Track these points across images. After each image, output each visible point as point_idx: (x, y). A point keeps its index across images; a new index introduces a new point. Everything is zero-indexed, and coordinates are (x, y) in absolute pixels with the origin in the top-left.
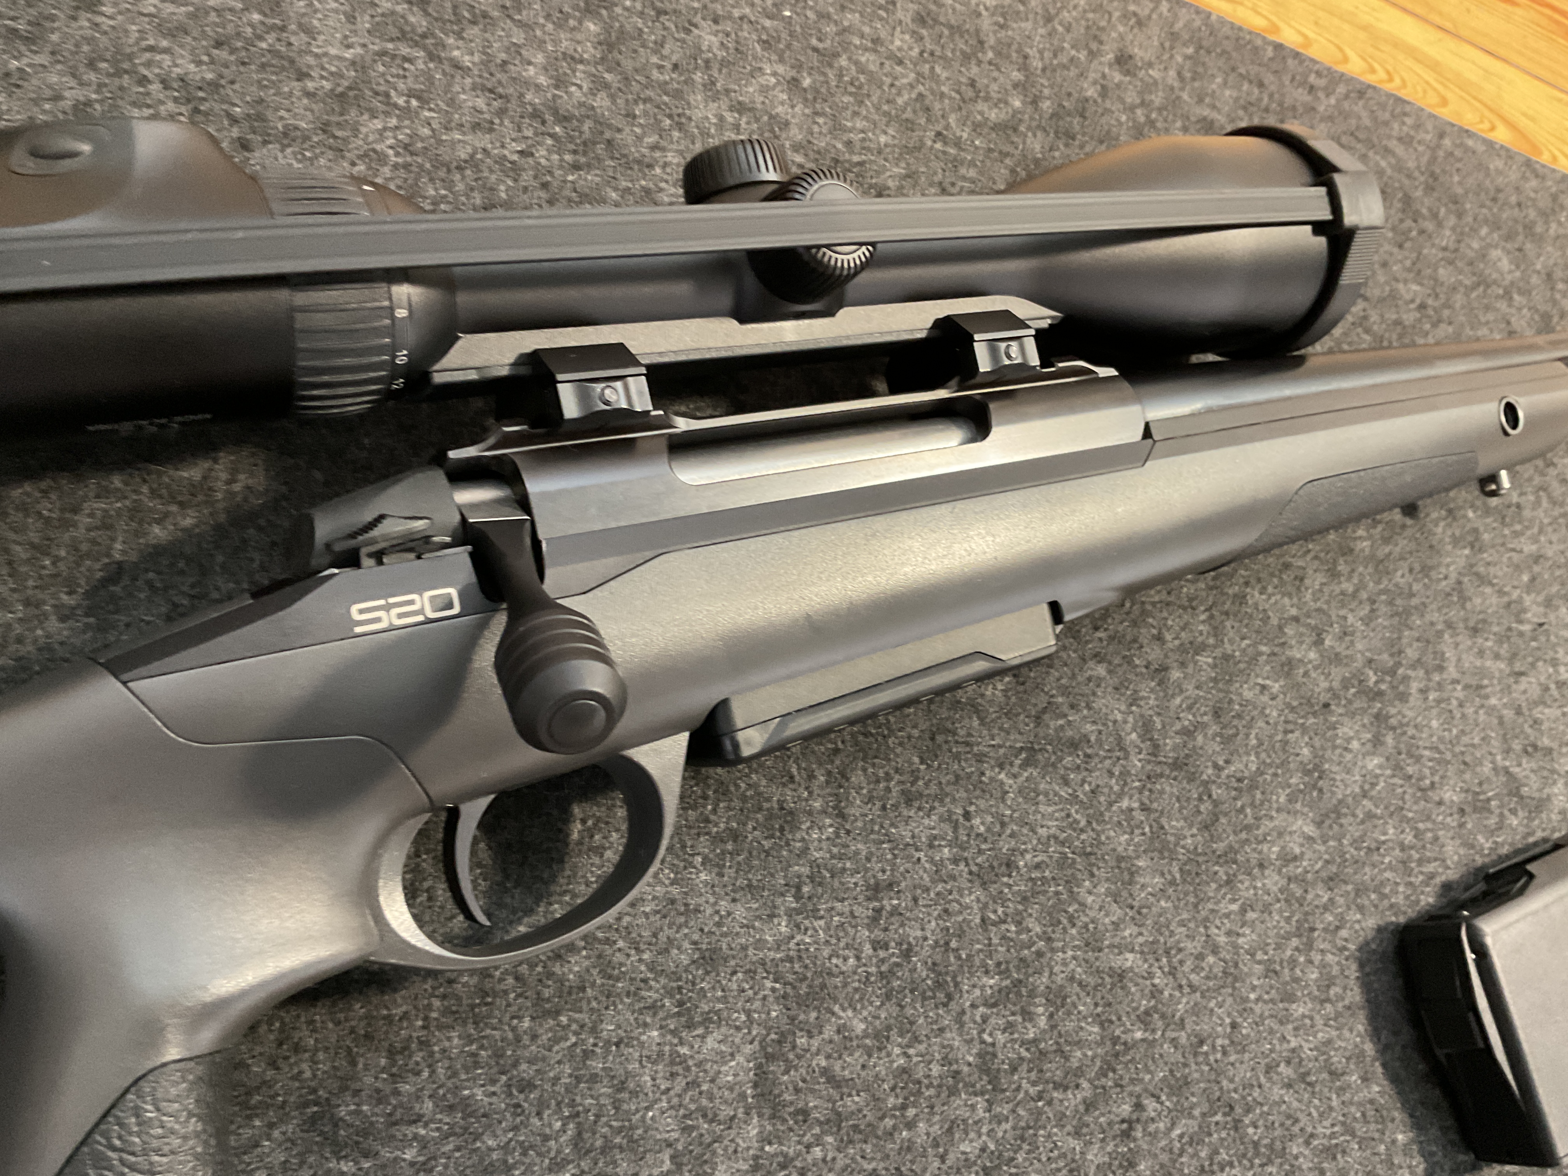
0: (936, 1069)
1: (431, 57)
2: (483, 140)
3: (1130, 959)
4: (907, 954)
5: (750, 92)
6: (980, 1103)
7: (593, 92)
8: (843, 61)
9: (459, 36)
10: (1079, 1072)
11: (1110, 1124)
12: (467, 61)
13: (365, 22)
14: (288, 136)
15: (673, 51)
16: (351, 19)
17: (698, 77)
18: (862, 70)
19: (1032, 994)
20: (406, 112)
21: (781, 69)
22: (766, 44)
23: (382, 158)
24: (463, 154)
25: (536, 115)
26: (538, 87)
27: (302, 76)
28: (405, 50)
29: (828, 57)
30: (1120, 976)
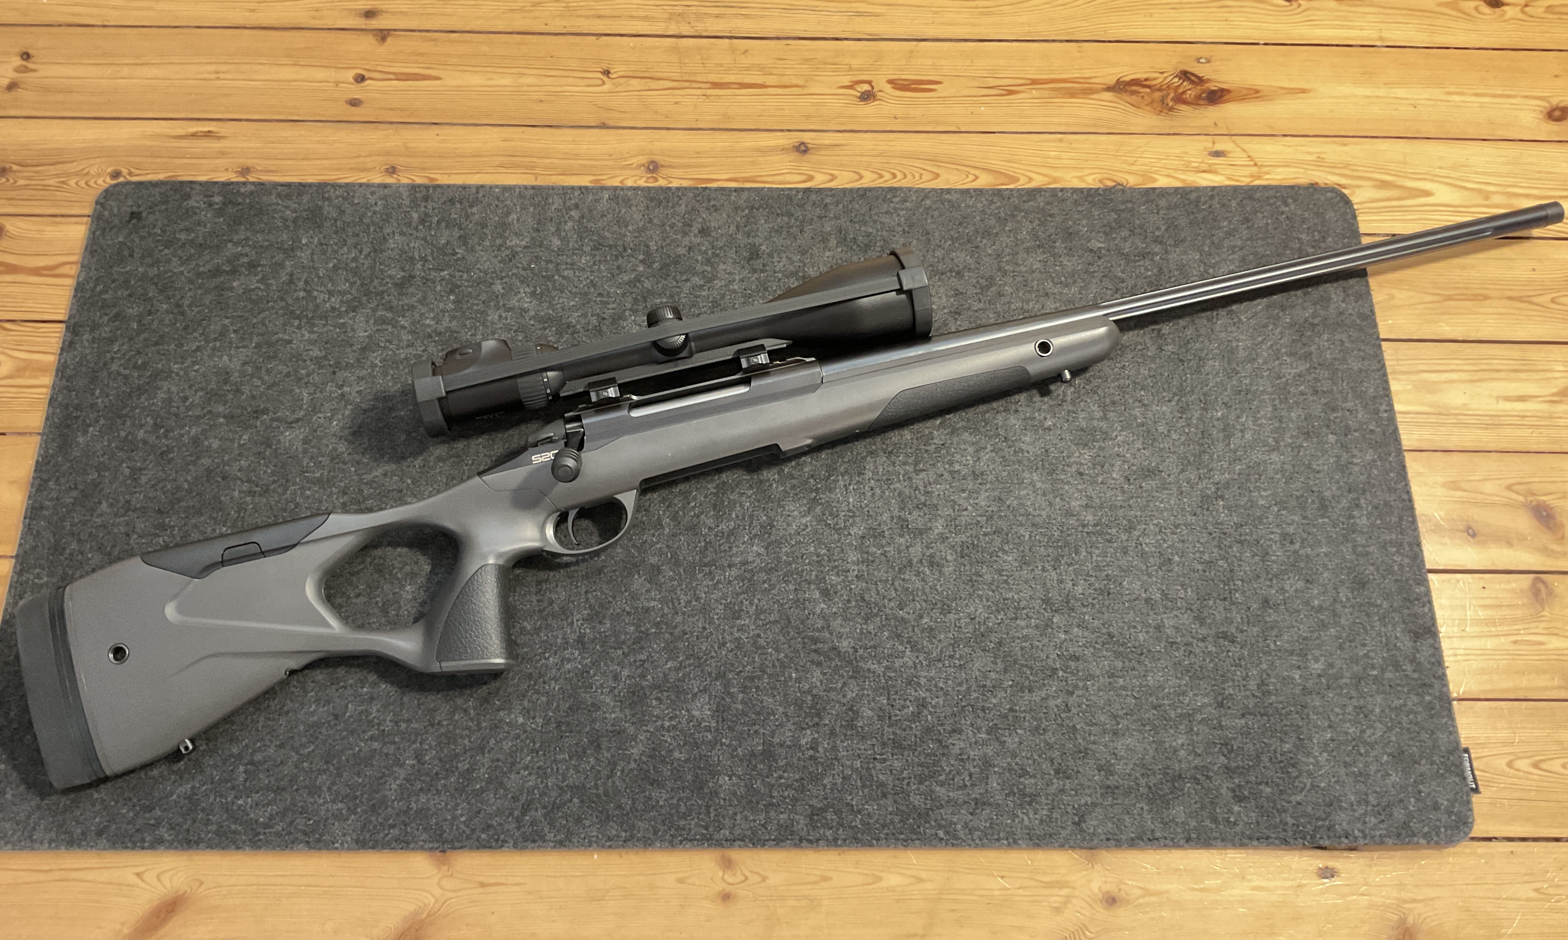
0: (559, 641)
1: (394, 327)
2: (410, 350)
3: (652, 604)
4: (551, 603)
5: (514, 302)
6: (577, 653)
7: (450, 322)
8: (556, 277)
9: (404, 316)
10: (624, 643)
11: (635, 661)
12: (406, 324)
13: (372, 321)
14: (348, 366)
15: (483, 297)
16: (367, 322)
17: (492, 304)
18: (564, 277)
19: (604, 617)
20: (385, 348)
21: (527, 289)
22: (522, 282)
23: (376, 365)
24: (403, 356)
25: (430, 336)
26: (429, 326)
27: (352, 345)
28: (384, 327)
29: (549, 278)
30: (647, 610)
